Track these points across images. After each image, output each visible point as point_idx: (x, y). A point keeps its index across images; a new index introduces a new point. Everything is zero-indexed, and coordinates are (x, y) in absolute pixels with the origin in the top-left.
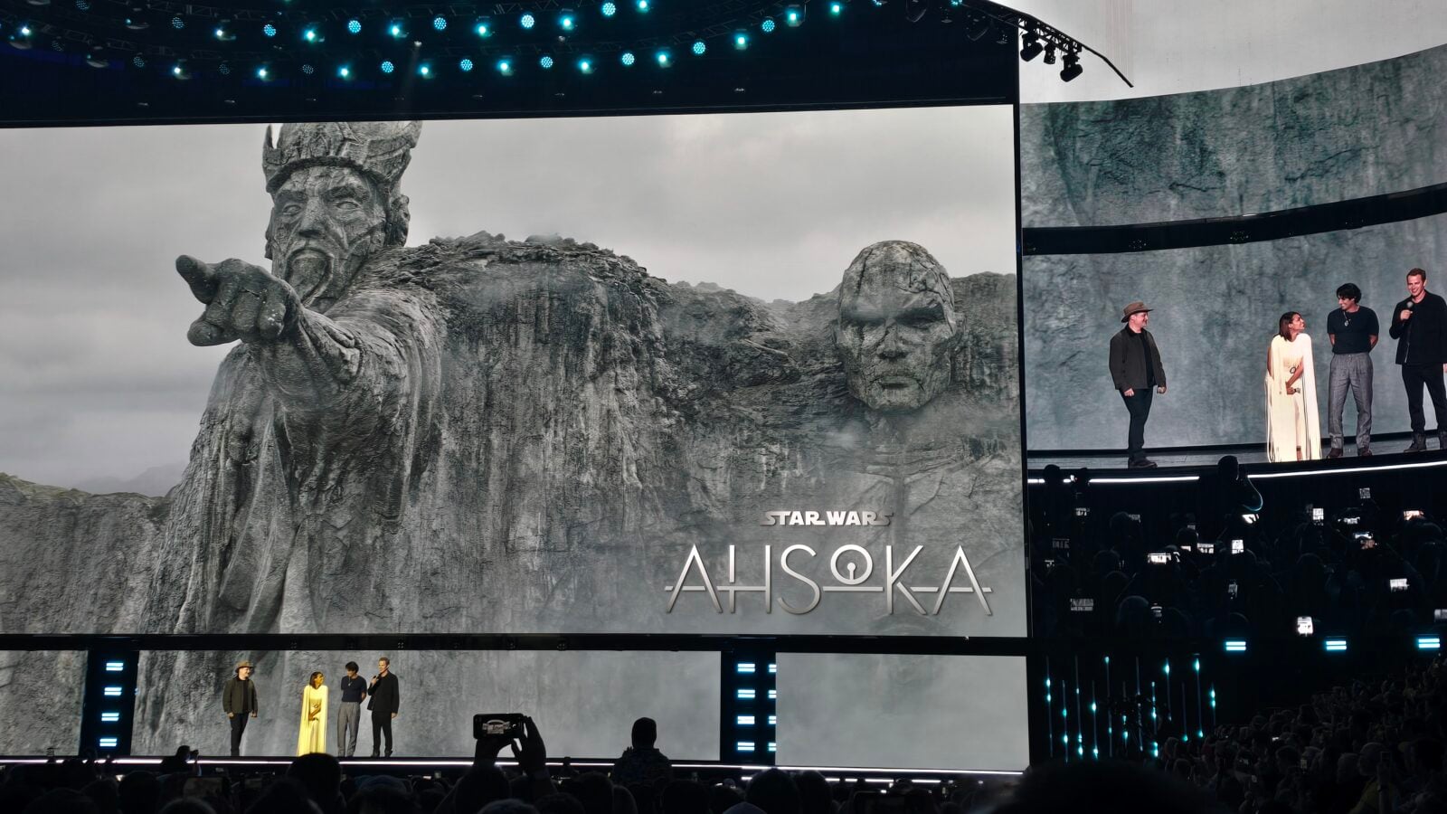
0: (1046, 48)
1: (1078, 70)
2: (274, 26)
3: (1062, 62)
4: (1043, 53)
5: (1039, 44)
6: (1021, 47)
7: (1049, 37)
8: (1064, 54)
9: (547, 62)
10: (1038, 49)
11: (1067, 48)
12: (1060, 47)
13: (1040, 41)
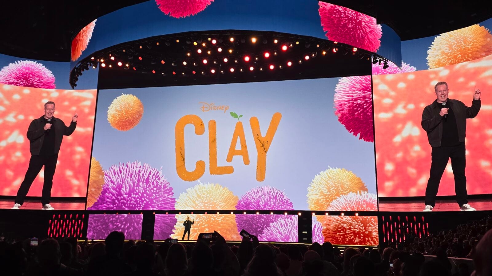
0: (379, 61)
1: (388, 66)
2: (164, 61)
3: (383, 64)
4: (378, 62)
5: (377, 60)
6: (372, 61)
7: (380, 58)
8: (384, 62)
9: (232, 70)
10: (377, 61)
11: (384, 61)
12: (383, 60)
13: (377, 59)
